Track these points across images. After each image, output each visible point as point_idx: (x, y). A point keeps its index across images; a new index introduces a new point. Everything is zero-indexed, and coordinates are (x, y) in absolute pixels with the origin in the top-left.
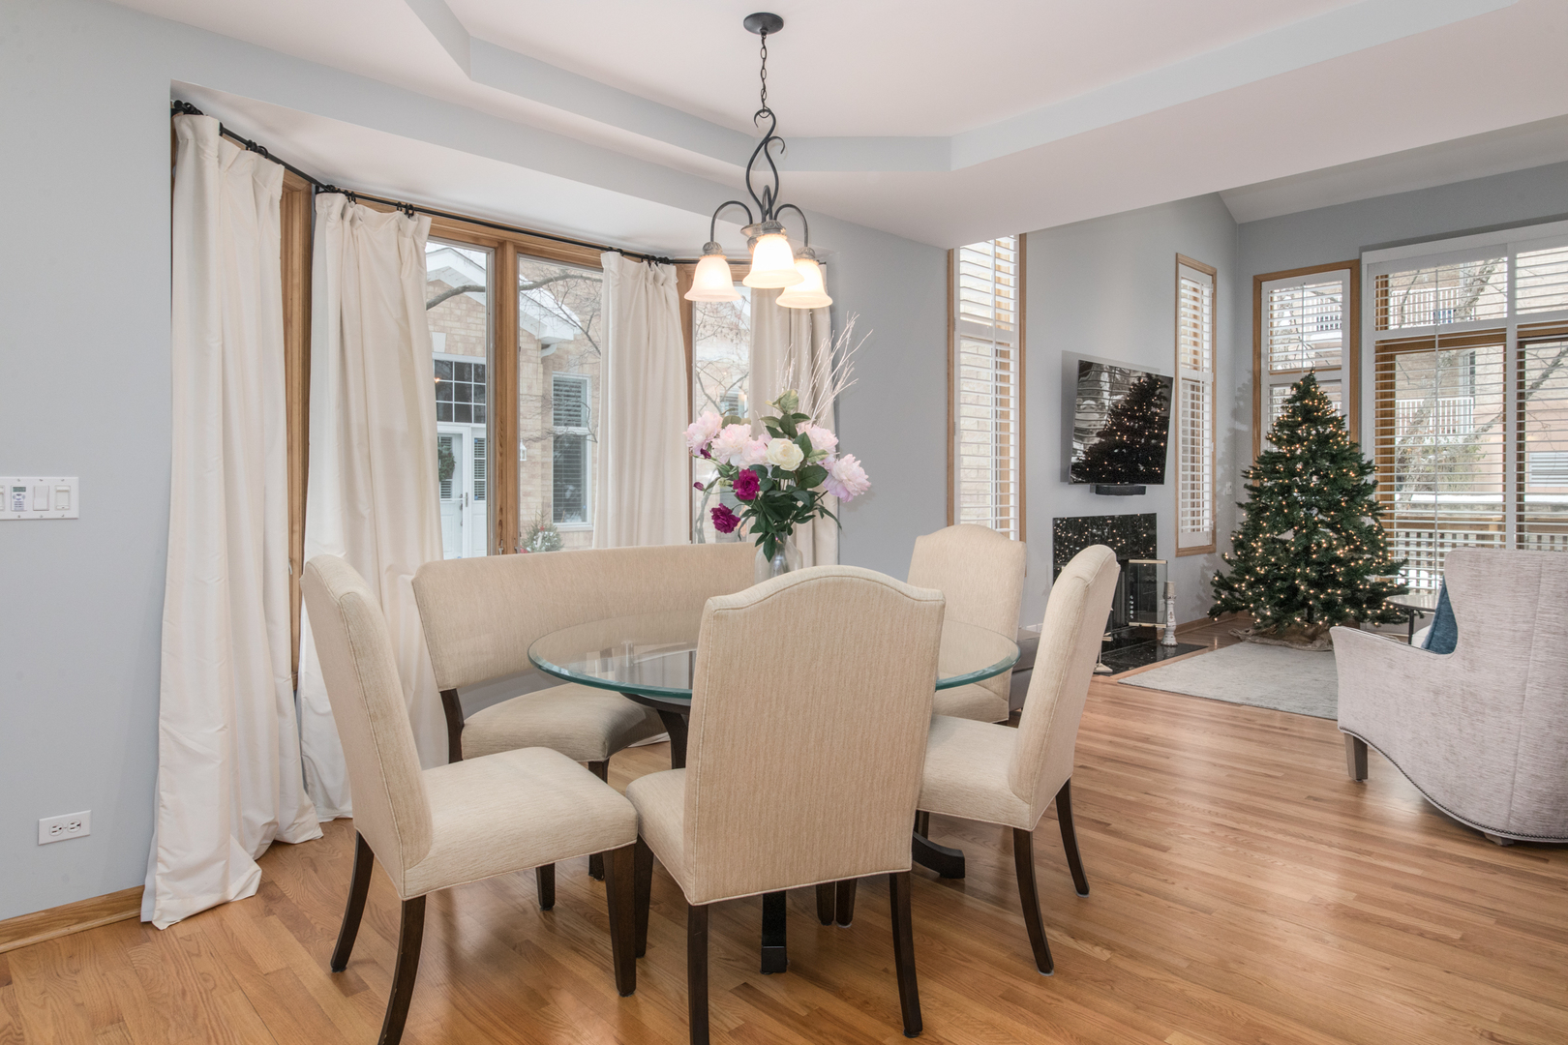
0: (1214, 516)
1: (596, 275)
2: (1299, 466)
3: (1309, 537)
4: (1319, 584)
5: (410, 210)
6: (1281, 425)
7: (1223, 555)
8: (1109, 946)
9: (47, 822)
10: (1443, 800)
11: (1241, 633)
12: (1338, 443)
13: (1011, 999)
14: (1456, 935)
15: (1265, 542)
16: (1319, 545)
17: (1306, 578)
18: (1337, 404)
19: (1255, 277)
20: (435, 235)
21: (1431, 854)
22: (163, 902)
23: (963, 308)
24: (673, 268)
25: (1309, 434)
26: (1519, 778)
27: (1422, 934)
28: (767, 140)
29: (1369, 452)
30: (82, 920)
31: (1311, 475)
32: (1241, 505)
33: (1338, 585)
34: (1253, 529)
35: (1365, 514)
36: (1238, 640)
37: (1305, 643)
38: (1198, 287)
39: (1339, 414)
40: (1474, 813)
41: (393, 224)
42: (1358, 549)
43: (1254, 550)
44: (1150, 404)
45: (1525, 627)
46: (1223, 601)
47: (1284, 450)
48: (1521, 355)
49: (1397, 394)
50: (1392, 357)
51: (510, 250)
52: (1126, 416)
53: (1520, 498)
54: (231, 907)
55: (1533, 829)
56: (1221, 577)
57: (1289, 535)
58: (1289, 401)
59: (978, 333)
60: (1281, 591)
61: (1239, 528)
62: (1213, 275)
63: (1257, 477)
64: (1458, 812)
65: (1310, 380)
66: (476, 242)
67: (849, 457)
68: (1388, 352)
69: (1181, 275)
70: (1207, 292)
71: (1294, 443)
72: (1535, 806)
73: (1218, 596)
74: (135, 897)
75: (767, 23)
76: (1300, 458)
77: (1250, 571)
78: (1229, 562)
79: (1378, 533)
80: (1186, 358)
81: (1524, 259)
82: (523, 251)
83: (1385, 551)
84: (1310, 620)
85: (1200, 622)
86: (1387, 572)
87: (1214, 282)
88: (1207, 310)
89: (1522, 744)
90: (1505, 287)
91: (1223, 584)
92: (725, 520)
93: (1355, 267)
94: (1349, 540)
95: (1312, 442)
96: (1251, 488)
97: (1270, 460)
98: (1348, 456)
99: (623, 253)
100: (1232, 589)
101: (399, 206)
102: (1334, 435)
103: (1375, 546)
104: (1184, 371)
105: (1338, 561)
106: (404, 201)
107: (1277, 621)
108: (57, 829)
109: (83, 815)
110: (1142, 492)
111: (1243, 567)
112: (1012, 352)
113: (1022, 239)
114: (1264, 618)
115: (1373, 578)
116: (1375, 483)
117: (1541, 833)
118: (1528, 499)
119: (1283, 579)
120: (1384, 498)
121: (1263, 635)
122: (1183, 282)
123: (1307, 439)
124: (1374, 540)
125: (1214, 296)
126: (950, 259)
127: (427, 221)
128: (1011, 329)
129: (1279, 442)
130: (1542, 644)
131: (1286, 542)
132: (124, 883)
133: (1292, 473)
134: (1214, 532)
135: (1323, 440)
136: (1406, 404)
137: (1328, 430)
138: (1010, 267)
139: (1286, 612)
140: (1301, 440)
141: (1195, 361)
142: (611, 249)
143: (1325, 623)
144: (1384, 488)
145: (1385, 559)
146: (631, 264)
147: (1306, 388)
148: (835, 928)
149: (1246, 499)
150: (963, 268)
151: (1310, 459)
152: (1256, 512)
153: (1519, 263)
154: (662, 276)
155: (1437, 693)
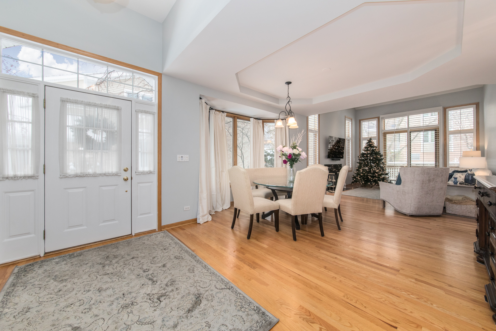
0: (352, 165)
1: (249, 122)
2: (369, 155)
3: (371, 169)
4: (373, 177)
5: (223, 112)
6: (365, 148)
7: (354, 172)
8: (348, 227)
9: (185, 207)
10: (399, 209)
11: (358, 186)
12: (376, 151)
13: (335, 233)
14: (403, 226)
15: (363, 169)
16: (373, 170)
17: (370, 176)
18: (375, 144)
19: (359, 120)
20: (227, 116)
21: (397, 217)
22: (201, 220)
23: (309, 127)
24: (261, 121)
25: (371, 149)
26: (412, 205)
27: (397, 226)
28: (289, 102)
29: (382, 152)
30: (189, 222)
31: (371, 157)
32: (357, 163)
33: (376, 177)
34: (360, 167)
35: (381, 164)
36: (357, 188)
37: (370, 188)
38: (349, 122)
39: (376, 146)
40: (405, 211)
41: (221, 114)
42: (380, 171)
43: (360, 171)
44: (340, 144)
45: (413, 180)
46: (354, 180)
47: (366, 152)
48: (410, 135)
49: (387, 142)
50: (386, 135)
51: (236, 118)
52: (335, 146)
53: (410, 163)
54: (209, 222)
55: (414, 213)
56: (354, 176)
57: (367, 168)
58: (367, 143)
59: (312, 131)
60: (366, 178)
61: (357, 167)
62: (352, 120)
63: (361, 157)
64: (402, 211)
65: (371, 139)
66: (231, 117)
67: (304, 152)
68: (385, 134)
69: (346, 120)
70: (350, 123)
71: (368, 151)
72: (414, 209)
73: (353, 180)
74: (196, 220)
75: (289, 83)
76: (369, 153)
77: (360, 175)
78: (355, 173)
79: (384, 167)
80: (347, 135)
81: (410, 117)
82: (238, 118)
83: (385, 171)
84: (371, 184)
85: (350, 185)
86: (386, 175)
87: (352, 121)
88: (350, 126)
89: (412, 199)
90: (407, 122)
91: (354, 177)
92: (285, 162)
93: (378, 118)
94: (378, 169)
95: (371, 151)
96: (359, 159)
97: (363, 154)
98: (378, 153)
99: (254, 118)
100: (356, 178)
101: (221, 111)
102: (375, 149)
103: (383, 170)
104: (347, 137)
105: (377, 173)
106: (222, 111)
107: (365, 183)
108: (186, 208)
109: (189, 207)
110: (340, 160)
111: (358, 174)
112: (317, 134)
113: (319, 115)
114: (362, 183)
115: (383, 176)
116: (383, 158)
117: (415, 214)
118: (412, 163)
119: (366, 176)
120: (384, 161)
121: (362, 187)
122: (346, 121)
123: (370, 150)
124: (383, 169)
125: (352, 123)
126: (307, 118)
127: (226, 114)
128: (317, 130)
129: (365, 151)
130: (416, 182)
131: (366, 169)
132: (194, 217)
133: (367, 156)
134: (352, 168)
135: (373, 150)
136: (388, 143)
137: (374, 149)
138: (317, 119)
139: (367, 182)
140: (369, 150)
141: (348, 136)
142: (252, 117)
143: (374, 184)
144: (385, 159)
145: (385, 172)
146: (255, 120)
147: (370, 141)
148: (305, 225)
149: (358, 161)
150: (309, 120)
151: (371, 154)
152: (360, 164)
153: (410, 118)
154: (260, 122)
155: (398, 191)
